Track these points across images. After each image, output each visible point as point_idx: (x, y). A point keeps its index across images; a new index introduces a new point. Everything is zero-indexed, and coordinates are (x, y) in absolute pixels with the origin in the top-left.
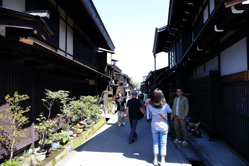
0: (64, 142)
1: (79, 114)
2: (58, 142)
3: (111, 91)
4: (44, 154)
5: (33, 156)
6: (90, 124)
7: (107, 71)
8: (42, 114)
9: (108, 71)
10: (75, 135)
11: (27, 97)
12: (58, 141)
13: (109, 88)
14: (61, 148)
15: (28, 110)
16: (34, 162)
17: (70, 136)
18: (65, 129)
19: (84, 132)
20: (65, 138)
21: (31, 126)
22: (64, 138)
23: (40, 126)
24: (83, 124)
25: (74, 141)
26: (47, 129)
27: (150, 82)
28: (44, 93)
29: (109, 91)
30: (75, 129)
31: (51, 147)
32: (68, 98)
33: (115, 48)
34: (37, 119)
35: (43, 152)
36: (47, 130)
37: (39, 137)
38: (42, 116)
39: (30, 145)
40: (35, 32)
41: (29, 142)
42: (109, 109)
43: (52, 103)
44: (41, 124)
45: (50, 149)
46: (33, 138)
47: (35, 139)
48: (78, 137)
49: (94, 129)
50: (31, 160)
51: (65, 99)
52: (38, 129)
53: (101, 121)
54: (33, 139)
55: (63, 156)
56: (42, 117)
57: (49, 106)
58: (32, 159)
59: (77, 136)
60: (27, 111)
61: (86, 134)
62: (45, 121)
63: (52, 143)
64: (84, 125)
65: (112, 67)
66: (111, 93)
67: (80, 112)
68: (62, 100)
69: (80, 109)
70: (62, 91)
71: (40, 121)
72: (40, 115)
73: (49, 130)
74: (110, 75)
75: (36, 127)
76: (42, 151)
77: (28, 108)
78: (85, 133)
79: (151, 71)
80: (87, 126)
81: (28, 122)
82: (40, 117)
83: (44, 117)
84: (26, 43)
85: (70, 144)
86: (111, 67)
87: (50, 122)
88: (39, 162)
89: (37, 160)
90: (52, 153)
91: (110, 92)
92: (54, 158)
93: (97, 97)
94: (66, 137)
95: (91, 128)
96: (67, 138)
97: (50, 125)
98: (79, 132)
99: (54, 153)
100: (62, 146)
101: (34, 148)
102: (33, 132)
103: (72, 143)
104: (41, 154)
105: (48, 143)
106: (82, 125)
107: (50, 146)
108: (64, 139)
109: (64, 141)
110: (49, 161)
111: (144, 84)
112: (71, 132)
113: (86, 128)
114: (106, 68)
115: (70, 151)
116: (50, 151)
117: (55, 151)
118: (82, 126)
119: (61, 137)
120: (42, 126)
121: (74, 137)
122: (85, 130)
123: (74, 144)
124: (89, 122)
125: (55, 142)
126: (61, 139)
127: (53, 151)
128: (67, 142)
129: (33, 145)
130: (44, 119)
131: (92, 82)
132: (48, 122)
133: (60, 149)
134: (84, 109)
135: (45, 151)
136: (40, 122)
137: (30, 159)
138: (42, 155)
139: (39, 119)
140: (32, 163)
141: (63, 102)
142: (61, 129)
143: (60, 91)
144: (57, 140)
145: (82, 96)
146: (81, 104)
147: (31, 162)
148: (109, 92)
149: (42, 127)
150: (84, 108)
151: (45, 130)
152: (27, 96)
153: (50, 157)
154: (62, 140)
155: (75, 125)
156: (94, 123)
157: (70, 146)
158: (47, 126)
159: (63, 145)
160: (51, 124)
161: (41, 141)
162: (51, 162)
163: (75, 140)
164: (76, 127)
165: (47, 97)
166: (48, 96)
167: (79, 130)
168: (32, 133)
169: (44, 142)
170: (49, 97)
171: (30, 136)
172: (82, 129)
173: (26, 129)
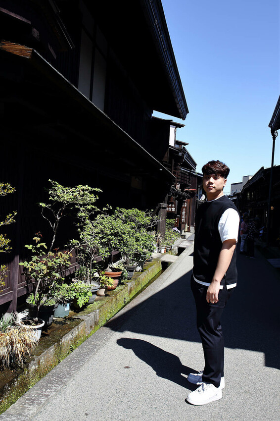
0: (81, 306)
1: (113, 245)
2: (68, 304)
3: (173, 206)
4: (38, 329)
5: (14, 330)
6: (132, 271)
7: (168, 161)
8: (39, 237)
9: (170, 162)
10: (102, 292)
11: (11, 189)
12: (68, 302)
13: (169, 198)
14: (73, 317)
15: (11, 219)
16: (18, 346)
17: (93, 293)
18: (81, 277)
19: (120, 287)
20: (83, 297)
21: (12, 264)
22: (80, 296)
23: (34, 264)
24: (119, 270)
25: (101, 306)
26: (50, 272)
27: (251, 195)
28: (45, 189)
29: (170, 205)
30: (104, 278)
31: (53, 313)
32: (94, 207)
33: (188, 112)
34: (27, 246)
35: (37, 323)
36: (49, 274)
37: (27, 288)
38: (37, 239)
39: (8, 304)
40: (36, 33)
41: (6, 297)
42: (168, 244)
43: (60, 213)
44: (35, 258)
45: (50, 319)
46: (15, 289)
47: (19, 291)
48: (107, 297)
49: (139, 284)
50: (11, 339)
51: (89, 207)
52: (30, 270)
53: (153, 267)
54: (15, 292)
55: (76, 337)
56: (39, 242)
57: (54, 220)
58: (14, 338)
59: (106, 295)
60: (7, 223)
61: (123, 292)
62: (43, 253)
63: (56, 306)
64: (121, 272)
65: (180, 154)
66: (173, 209)
67: (114, 241)
68: (82, 209)
69: (116, 235)
70: (86, 187)
71: (33, 251)
72: (35, 238)
73: (54, 273)
74: (173, 170)
75: (25, 264)
76: (33, 321)
77: (10, 215)
78: (122, 290)
79: (263, 168)
80: (126, 274)
81: (8, 250)
82: (34, 243)
83: (43, 244)
84: (15, 53)
85: (93, 311)
86: (178, 153)
87: (57, 256)
88: (29, 346)
89: (24, 341)
90: (54, 327)
91: (171, 207)
92: (59, 341)
93: (149, 213)
94: (86, 294)
95: (135, 279)
96: (87, 297)
97: (55, 262)
98: (110, 286)
99: (59, 328)
100: (75, 315)
101: (16, 313)
102: (15, 276)
103: (96, 310)
104: (32, 327)
105: (46, 304)
106: (116, 271)
107: (50, 311)
108: (80, 298)
109: (81, 303)
110: (47, 346)
111: (235, 198)
112: (95, 285)
113: (125, 278)
114: (166, 155)
115: (91, 327)
116: (50, 322)
117: (60, 323)
118: (118, 274)
119: (74, 295)
120: (37, 263)
121: (100, 296)
122: (122, 284)
123: (100, 311)
124: (130, 265)
125: (60, 303)
126: (75, 297)
127: (56, 322)
128: (86, 305)
129: (14, 305)
130: (42, 247)
131: (136, 183)
132: (53, 254)
133: (70, 319)
134: (123, 236)
135: (42, 323)
136: (35, 254)
137: (8, 337)
138: (35, 329)
139: (31, 246)
140: (12, 347)
141: (83, 214)
142: (73, 276)
143: (80, 187)
144: (66, 299)
145: (118, 208)
146: (119, 225)
147: (12, 344)
148: (169, 207)
149: (38, 266)
150: (124, 233)
151: (45, 272)
152: (9, 186)
153: (51, 336)
154: (76, 299)
155: (103, 270)
156: (139, 268)
157: (92, 315)
158: (50, 264)
159: (78, 312)
160: (58, 261)
161: (32, 297)
162: (52, 349)
163: (103, 302)
164: (105, 275)
165: (51, 198)
166: (53, 197)
167: (111, 281)
168: (13, 278)
169: (40, 300)
170: (56, 198)
171: (10, 285)
172: (117, 281)
173: (5, 266)
